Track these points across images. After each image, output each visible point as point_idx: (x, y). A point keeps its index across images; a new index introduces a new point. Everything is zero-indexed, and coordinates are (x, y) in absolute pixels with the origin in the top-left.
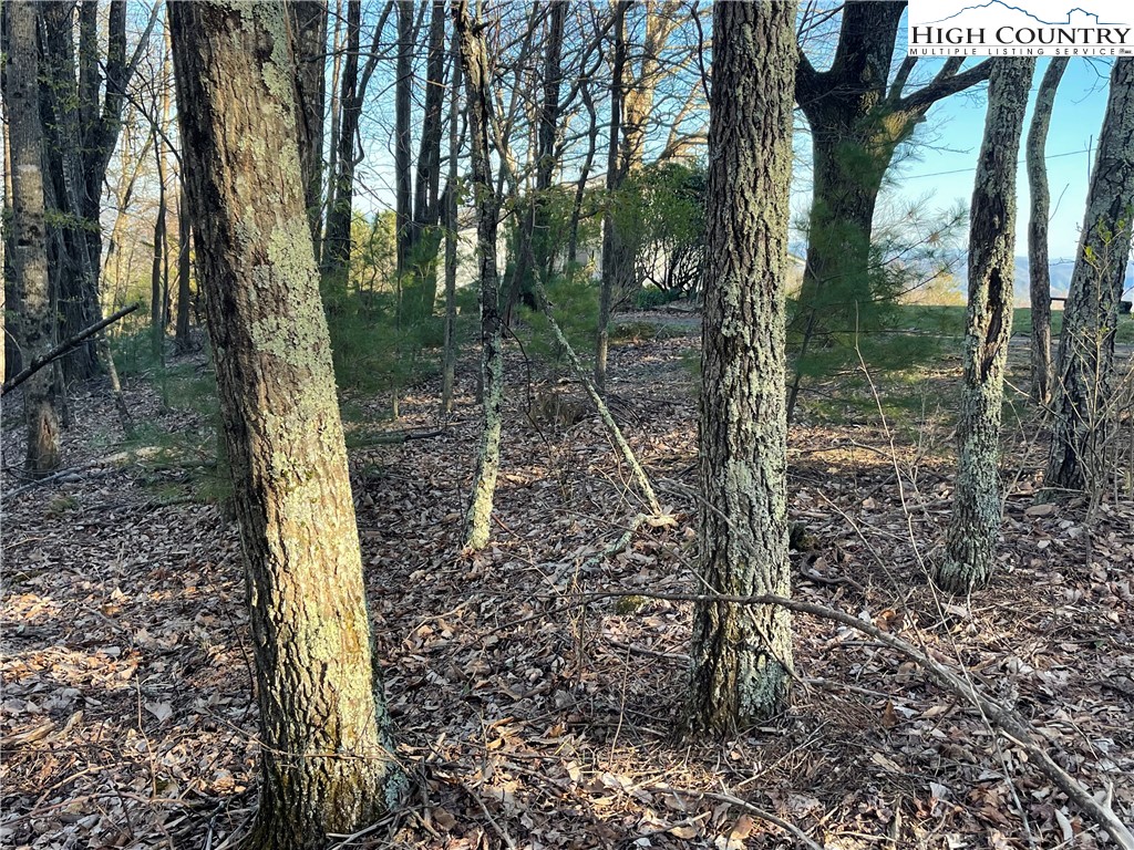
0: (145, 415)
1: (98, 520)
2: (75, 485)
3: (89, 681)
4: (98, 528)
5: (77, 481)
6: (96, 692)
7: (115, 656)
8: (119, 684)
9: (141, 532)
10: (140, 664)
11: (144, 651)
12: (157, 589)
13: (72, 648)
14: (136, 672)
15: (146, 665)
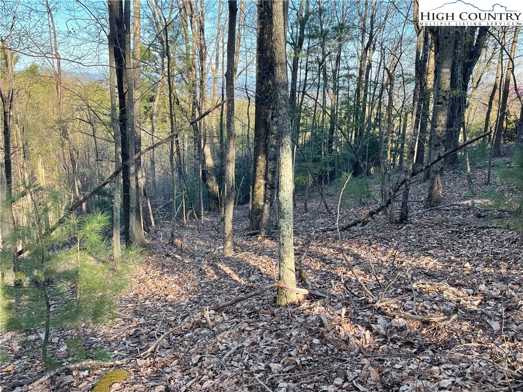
0: (478, 184)
1: (458, 230)
2: (447, 212)
3: (459, 302)
4: (458, 233)
5: (448, 210)
6: (463, 307)
7: (470, 294)
8: (472, 307)
9: (478, 238)
10: (482, 300)
11: (484, 295)
12: (486, 267)
13: (451, 285)
14: (480, 304)
15: (485, 301)
